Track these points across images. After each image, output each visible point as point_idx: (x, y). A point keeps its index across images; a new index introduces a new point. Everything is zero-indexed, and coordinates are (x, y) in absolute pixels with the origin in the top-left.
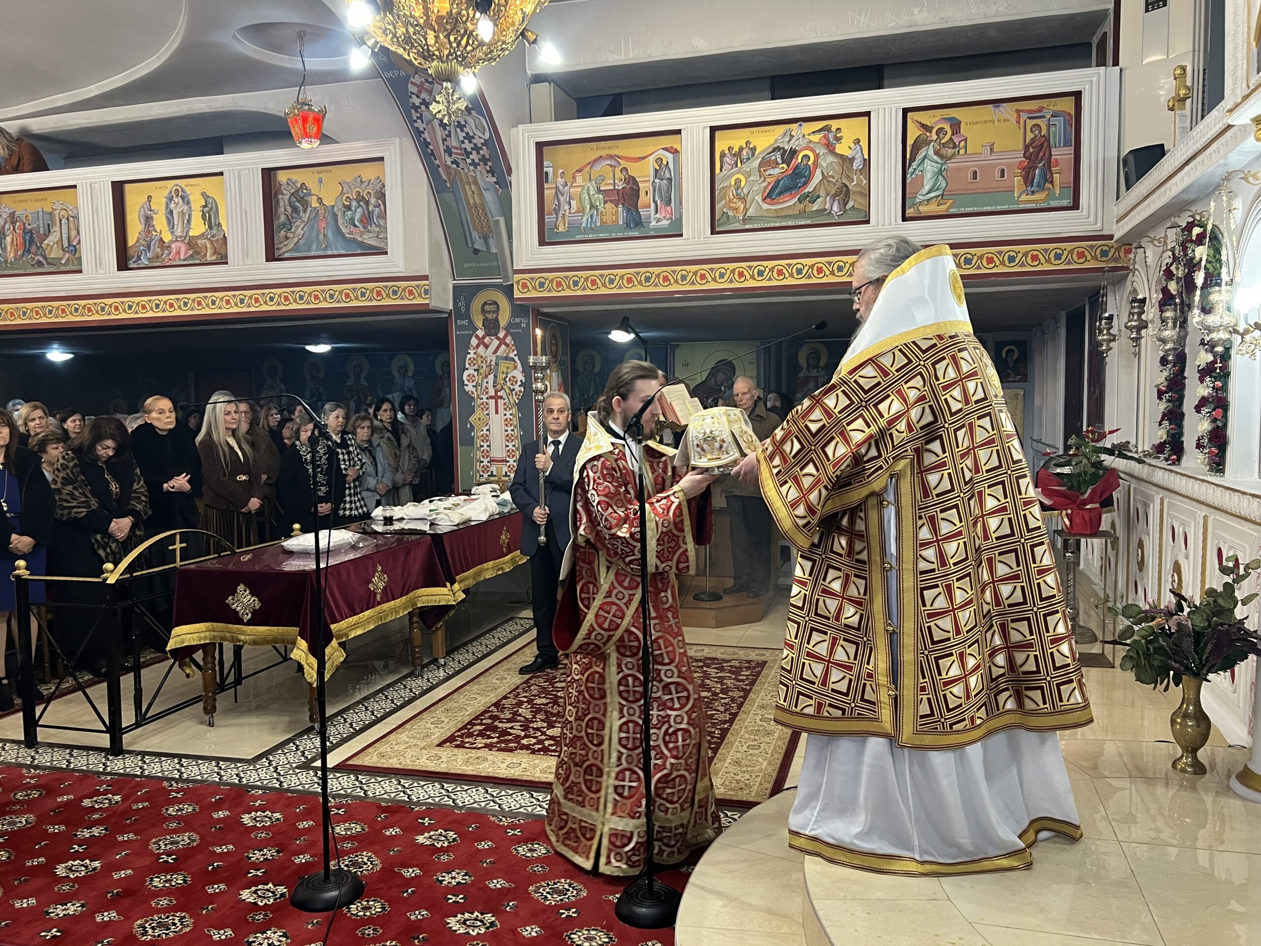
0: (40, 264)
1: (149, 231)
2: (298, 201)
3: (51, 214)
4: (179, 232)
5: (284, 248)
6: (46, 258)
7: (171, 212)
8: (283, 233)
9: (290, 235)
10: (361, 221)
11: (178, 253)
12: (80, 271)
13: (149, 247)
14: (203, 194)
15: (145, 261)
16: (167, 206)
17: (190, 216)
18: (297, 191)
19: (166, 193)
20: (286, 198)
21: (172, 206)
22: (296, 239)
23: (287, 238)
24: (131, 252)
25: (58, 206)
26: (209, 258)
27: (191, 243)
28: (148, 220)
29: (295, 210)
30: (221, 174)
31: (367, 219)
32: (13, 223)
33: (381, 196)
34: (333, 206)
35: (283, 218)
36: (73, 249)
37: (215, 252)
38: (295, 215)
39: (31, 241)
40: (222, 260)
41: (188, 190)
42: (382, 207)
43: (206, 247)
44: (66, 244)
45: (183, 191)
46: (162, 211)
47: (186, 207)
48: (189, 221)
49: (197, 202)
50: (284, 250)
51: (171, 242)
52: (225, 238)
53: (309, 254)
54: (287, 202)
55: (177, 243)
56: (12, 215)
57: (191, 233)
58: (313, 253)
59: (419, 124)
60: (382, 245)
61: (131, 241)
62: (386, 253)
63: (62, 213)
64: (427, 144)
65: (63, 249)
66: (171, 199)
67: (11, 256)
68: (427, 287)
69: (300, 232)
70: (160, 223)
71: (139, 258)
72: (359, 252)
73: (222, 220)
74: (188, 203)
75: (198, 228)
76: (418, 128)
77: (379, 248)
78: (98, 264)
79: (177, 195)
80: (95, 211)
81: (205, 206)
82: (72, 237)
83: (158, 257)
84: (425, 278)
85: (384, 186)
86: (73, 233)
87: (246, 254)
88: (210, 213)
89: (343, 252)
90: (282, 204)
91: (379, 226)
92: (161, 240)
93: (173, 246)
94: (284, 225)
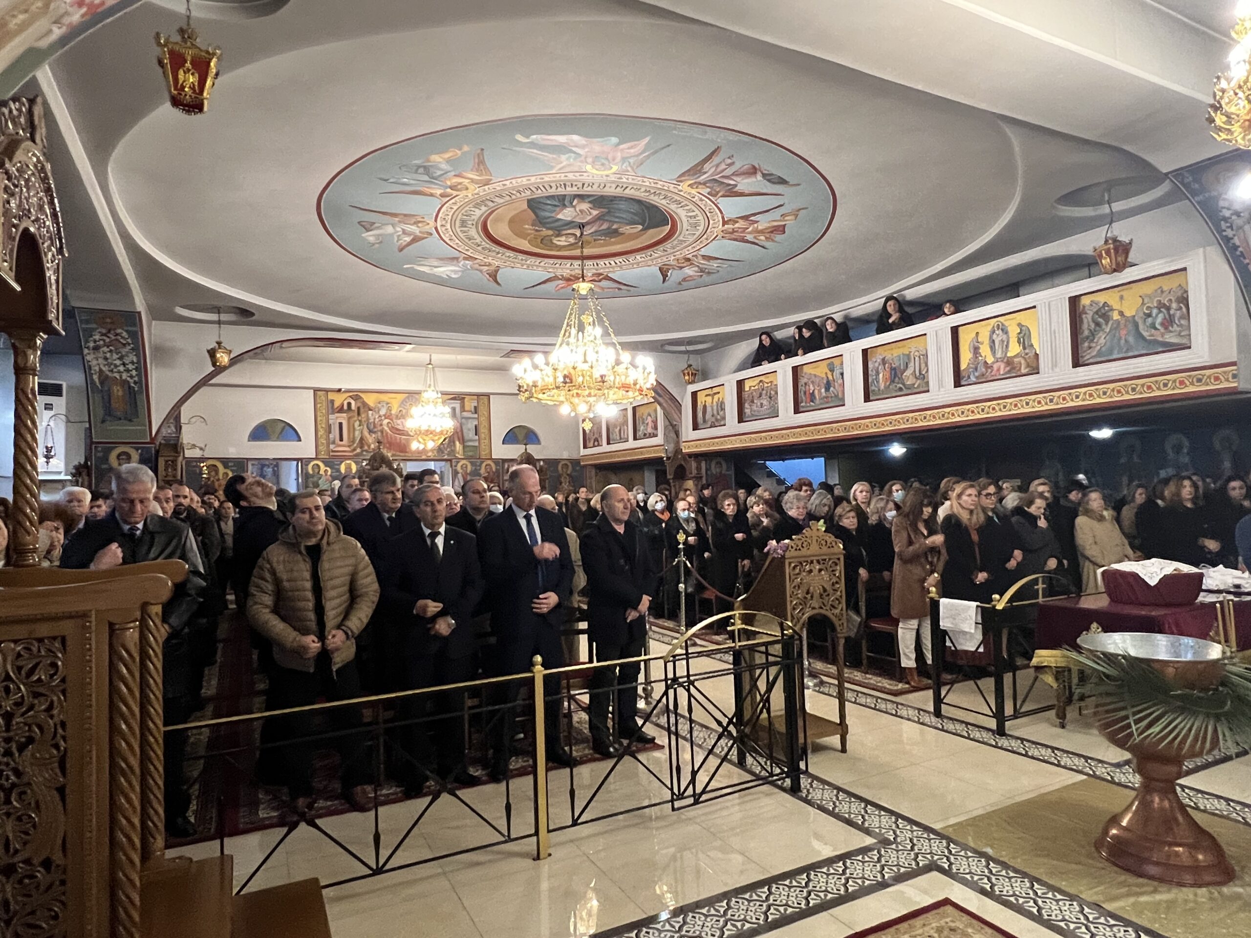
0: (901, 389)
1: (977, 357)
2: (1100, 317)
3: (908, 356)
4: (999, 355)
5: (1087, 357)
6: (904, 384)
7: (993, 341)
8: (1086, 344)
9: (1093, 345)
10: (1162, 324)
11: (998, 370)
12: (928, 391)
13: (976, 369)
14: (1020, 325)
15: (973, 379)
16: (991, 337)
17: (1008, 342)
18: (1100, 309)
19: (990, 328)
20: (1089, 317)
21: (995, 336)
22: (1099, 347)
23: (1090, 348)
24: (963, 374)
25: (913, 350)
26: (1024, 371)
27: (1009, 362)
28: (976, 350)
29: (1098, 324)
30: (1034, 307)
31: (1168, 322)
32: (884, 364)
33: (1184, 300)
34: (1134, 316)
35: (1086, 333)
36: (923, 377)
37: (1028, 366)
38: (1098, 328)
39: (895, 373)
40: (1035, 370)
41: (1006, 324)
42: (1184, 309)
43: (1020, 364)
44: (917, 373)
45: (1003, 325)
46: (987, 341)
47: (1005, 337)
48: (1007, 346)
49: (1014, 331)
50: (1088, 357)
51: (993, 363)
52: (1037, 355)
53: (1111, 358)
54: (1090, 320)
55: (998, 364)
56: (883, 359)
57: (1009, 355)
58: (1114, 357)
59: (1229, 233)
60: (1184, 341)
61: (963, 366)
62: (1190, 347)
63: (917, 353)
64: (1235, 248)
65: (916, 378)
66: (993, 332)
67: (882, 387)
68: (1235, 372)
69: (1102, 341)
70: (985, 351)
71: (969, 377)
72: (1160, 349)
73: (1035, 341)
74: (1007, 333)
75: (1014, 349)
76: (1226, 236)
77: (1181, 344)
78: (941, 385)
79: (998, 329)
80: (939, 349)
81: (1019, 333)
82: (922, 368)
83: (983, 375)
84: (1233, 364)
85: (1186, 292)
86: (923, 365)
87: (1054, 365)
88: (1024, 337)
89: (1144, 352)
90: (1085, 321)
91: (1181, 326)
92: (986, 362)
93: (995, 366)
94: (1087, 338)
